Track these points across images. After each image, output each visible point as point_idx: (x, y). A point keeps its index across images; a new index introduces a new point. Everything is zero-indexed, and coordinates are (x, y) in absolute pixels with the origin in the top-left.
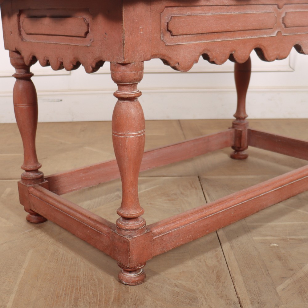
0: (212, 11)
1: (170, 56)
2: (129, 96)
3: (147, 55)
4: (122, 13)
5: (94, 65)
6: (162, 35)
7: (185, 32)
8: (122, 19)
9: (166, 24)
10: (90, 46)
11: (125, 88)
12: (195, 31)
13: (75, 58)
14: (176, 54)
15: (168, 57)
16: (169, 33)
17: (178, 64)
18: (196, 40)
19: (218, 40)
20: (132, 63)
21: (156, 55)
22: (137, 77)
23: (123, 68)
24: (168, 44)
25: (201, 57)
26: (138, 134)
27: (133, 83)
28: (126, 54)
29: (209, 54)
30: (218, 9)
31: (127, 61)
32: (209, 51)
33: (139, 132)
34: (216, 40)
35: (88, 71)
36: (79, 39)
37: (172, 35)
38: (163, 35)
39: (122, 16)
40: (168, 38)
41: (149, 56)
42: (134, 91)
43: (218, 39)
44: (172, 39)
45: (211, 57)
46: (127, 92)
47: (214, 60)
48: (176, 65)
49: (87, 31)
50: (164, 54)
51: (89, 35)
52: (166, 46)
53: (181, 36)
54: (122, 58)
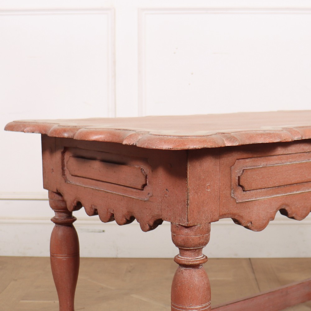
0: (290, 160)
1: (241, 215)
2: (193, 263)
3: (215, 216)
4: (186, 170)
5: (151, 223)
6: (232, 191)
7: (260, 186)
8: (186, 177)
9: (237, 178)
10: (148, 201)
11: (187, 253)
12: (271, 184)
13: (128, 212)
14: (249, 212)
15: (239, 216)
16: (240, 188)
17: (251, 223)
18: (272, 194)
19: (298, 192)
20: (197, 225)
21: (225, 215)
22: (202, 241)
23: (186, 231)
24: (239, 200)
25: (279, 212)
26: (203, 308)
27: (197, 248)
28: (190, 215)
29: (287, 209)
30: (298, 157)
31: (191, 223)
32: (287, 205)
33: (204, 305)
34: (295, 193)
35: (144, 229)
36: (135, 190)
37: (244, 191)
38: (234, 191)
39: (186, 173)
40: (240, 195)
41: (217, 216)
42: (198, 256)
43: (298, 190)
44: (244, 194)
45: (289, 213)
46: (189, 258)
47: (294, 215)
48: (249, 224)
49: (144, 183)
50: (234, 213)
51: (146, 188)
52: (237, 203)
53: (255, 191)
54: (186, 220)
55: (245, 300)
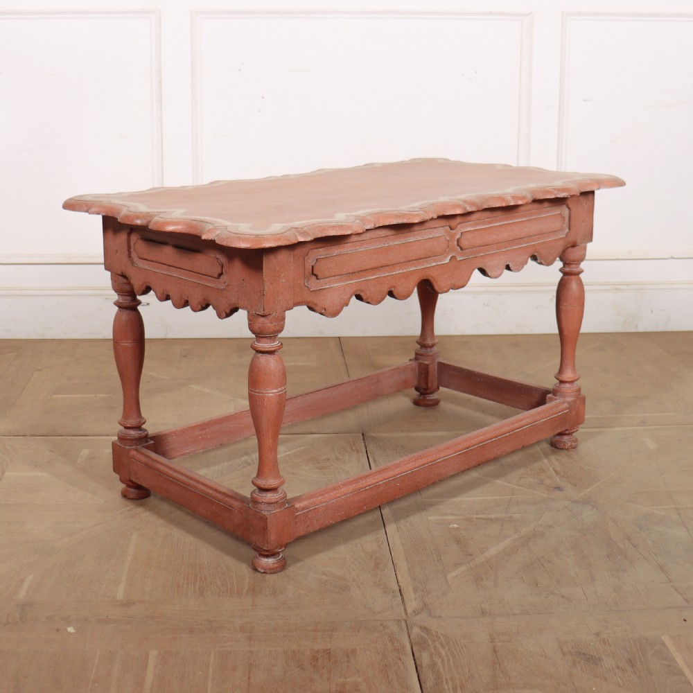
0: (364, 246)
1: (315, 302)
2: (269, 350)
3: (289, 304)
4: (262, 263)
5: (228, 311)
6: (306, 280)
7: (333, 274)
8: (262, 269)
9: (311, 267)
10: (224, 289)
11: (263, 340)
12: (345, 271)
13: (204, 299)
14: (323, 300)
15: (313, 303)
16: (314, 277)
17: (325, 309)
18: (347, 280)
19: (373, 277)
20: (270, 314)
21: (299, 303)
22: (277, 328)
23: (262, 319)
24: (313, 289)
25: (354, 297)
26: (278, 392)
27: (273, 335)
28: (266, 305)
29: (362, 294)
31: (267, 312)
32: (362, 291)
33: (280, 389)
34: (370, 278)
35: (220, 316)
36: (211, 278)
37: (317, 279)
38: (308, 279)
39: (262, 266)
40: (314, 284)
41: (291, 305)
42: (274, 343)
43: (373, 275)
44: (318, 283)
45: (364, 298)
46: (265, 345)
47: (369, 301)
48: (323, 311)
49: (220, 272)
50: (309, 300)
51: (222, 277)
52: (311, 291)
53: (329, 278)
54: (262, 310)
55: (328, 388)
